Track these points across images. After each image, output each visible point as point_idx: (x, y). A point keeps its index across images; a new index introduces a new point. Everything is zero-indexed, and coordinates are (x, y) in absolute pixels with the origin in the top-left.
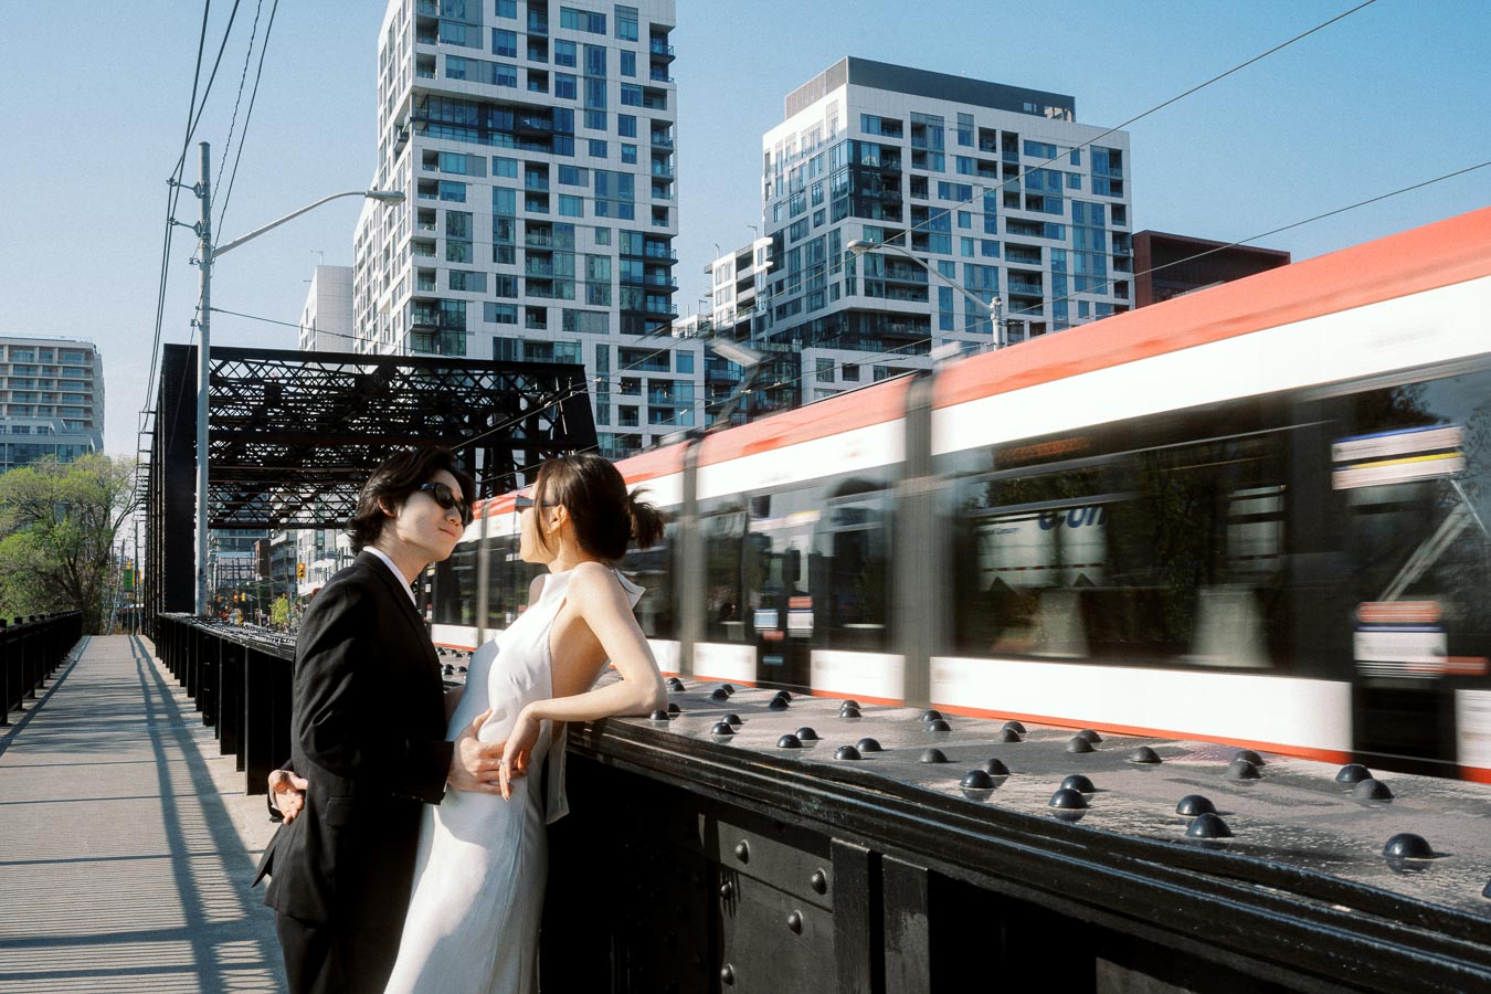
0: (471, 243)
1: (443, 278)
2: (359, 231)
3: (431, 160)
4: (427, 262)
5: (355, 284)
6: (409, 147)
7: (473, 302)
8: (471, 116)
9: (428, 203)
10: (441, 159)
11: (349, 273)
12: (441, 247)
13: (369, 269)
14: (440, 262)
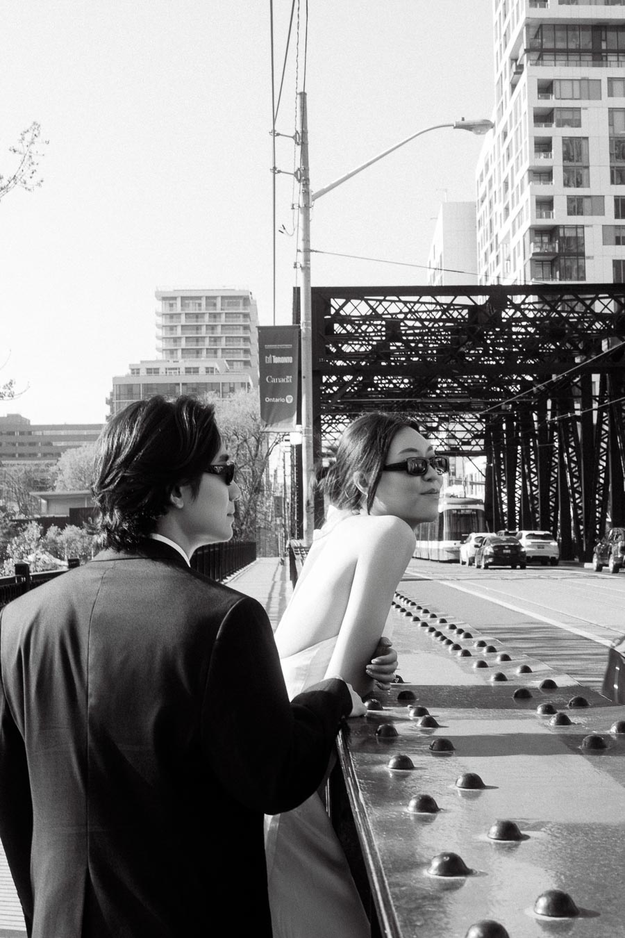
0: (587, 167)
1: (560, 206)
2: (481, 166)
3: (546, 88)
4: (544, 190)
5: (478, 220)
6: (524, 78)
7: (591, 226)
8: (585, 40)
9: (544, 131)
10: (556, 86)
11: (472, 207)
12: (558, 175)
13: (490, 203)
14: (558, 190)
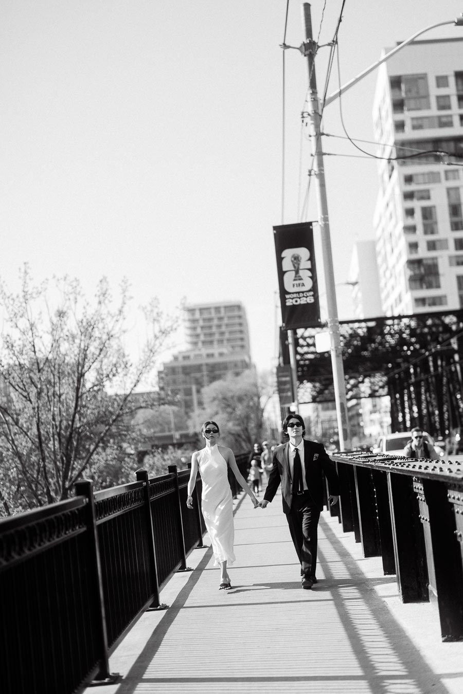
0: (436, 222)
1: (423, 246)
3: (409, 179)
4: (413, 238)
7: (442, 257)
9: (410, 204)
10: (415, 178)
12: (420, 228)
14: (420, 237)
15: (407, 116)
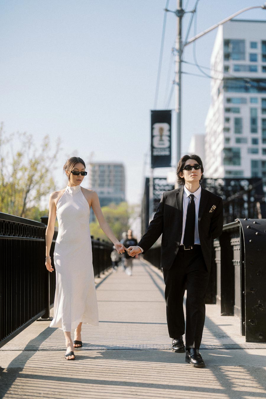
3: (229, 100)
4: (228, 135)
7: (243, 147)
9: (228, 115)
10: (233, 100)
12: (232, 129)
15: (231, 63)
